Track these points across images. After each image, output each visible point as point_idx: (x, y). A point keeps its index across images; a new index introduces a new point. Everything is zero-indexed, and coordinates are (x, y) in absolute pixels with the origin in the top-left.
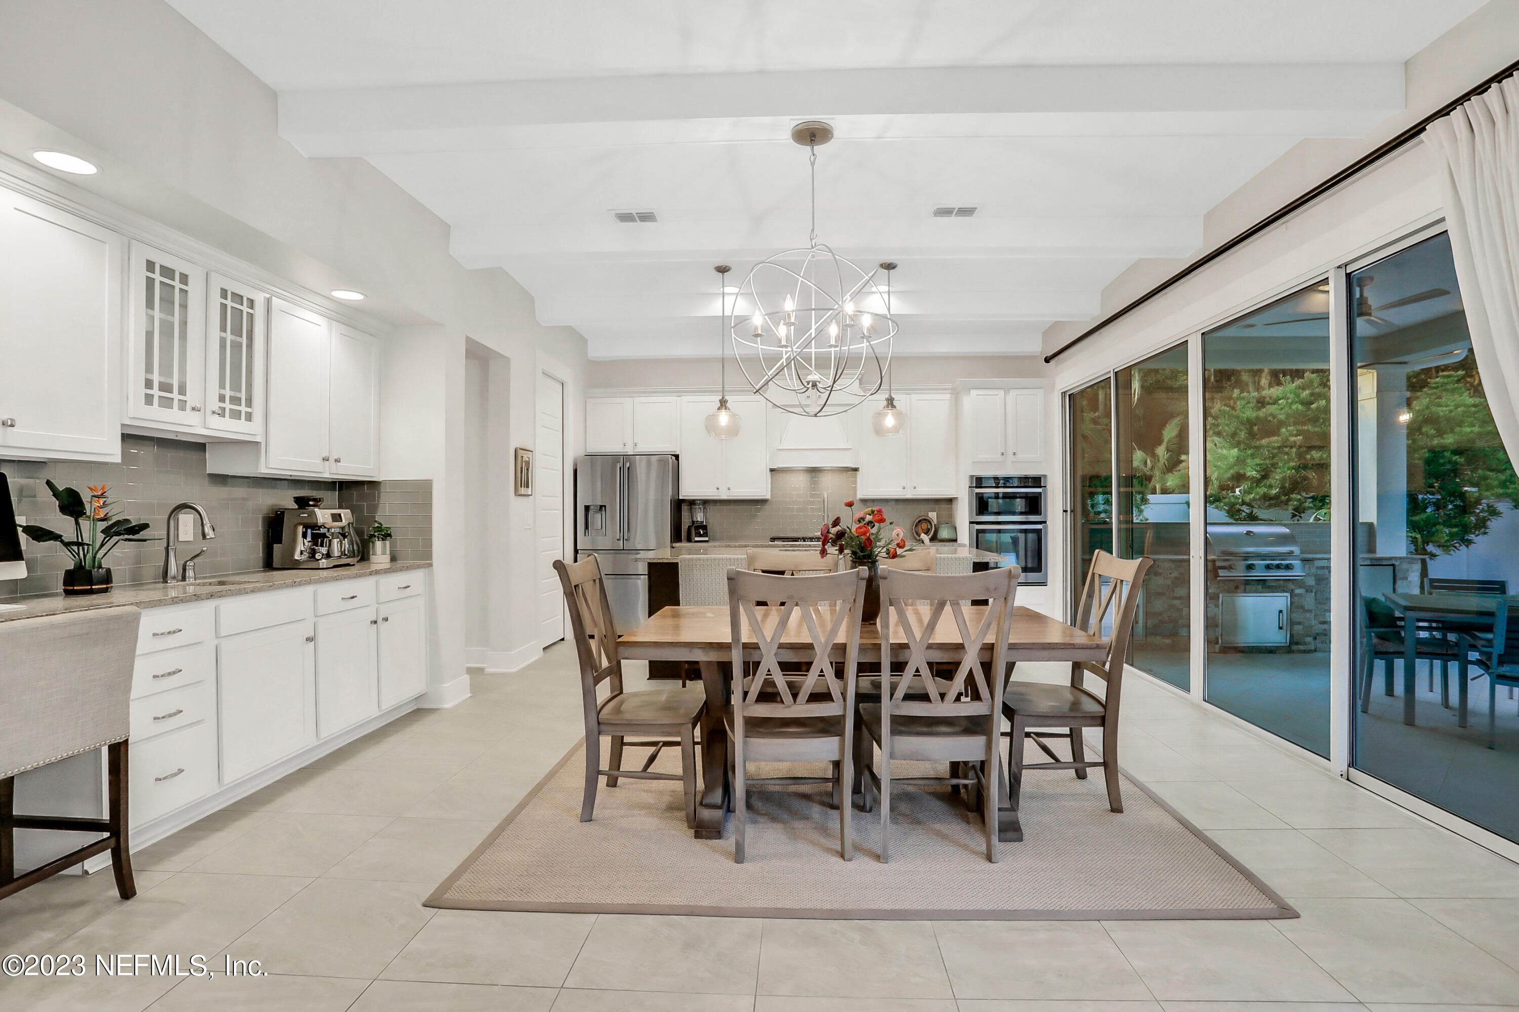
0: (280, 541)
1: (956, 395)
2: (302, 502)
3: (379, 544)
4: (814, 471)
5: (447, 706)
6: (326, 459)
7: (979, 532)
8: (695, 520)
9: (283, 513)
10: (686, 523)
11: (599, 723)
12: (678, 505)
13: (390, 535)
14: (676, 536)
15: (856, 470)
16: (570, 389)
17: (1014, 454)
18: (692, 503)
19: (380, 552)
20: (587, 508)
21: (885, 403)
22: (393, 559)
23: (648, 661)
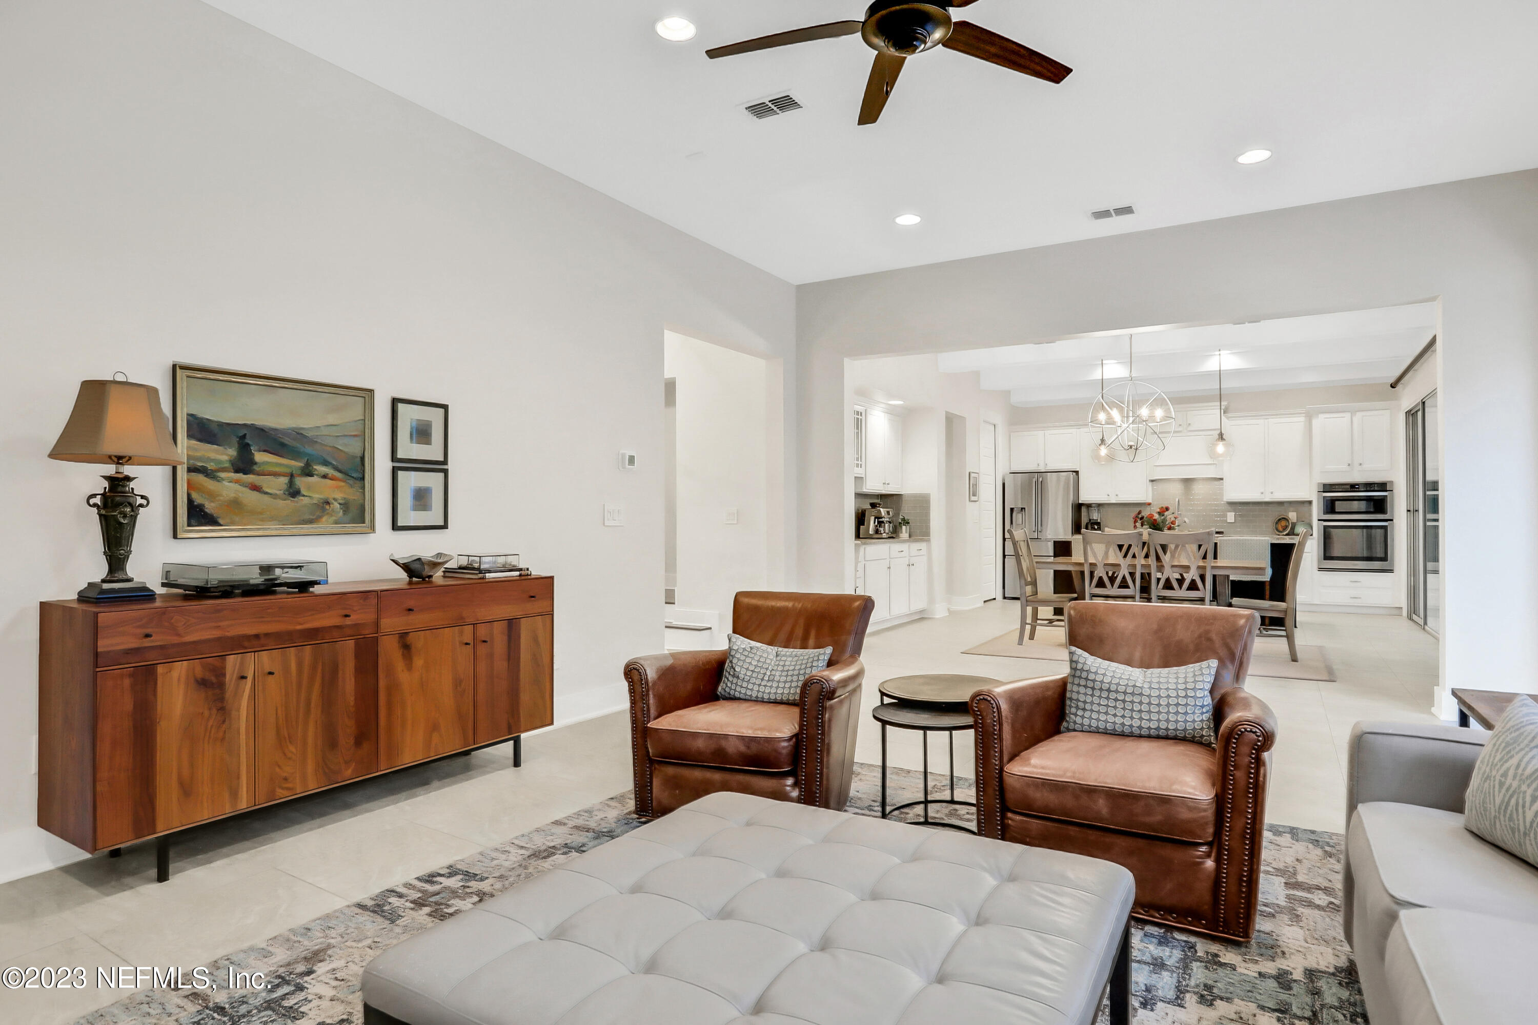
0: (864, 525)
1: (1309, 417)
2: (873, 505)
3: (904, 527)
4: (1188, 482)
5: (937, 617)
6: (884, 484)
7: (1325, 527)
8: (1091, 518)
9: (865, 511)
10: (1084, 520)
11: (1027, 601)
12: (1078, 507)
13: (909, 523)
14: (1077, 529)
15: (1222, 479)
16: (1000, 429)
17: (1360, 464)
18: (1089, 506)
19: (904, 532)
20: (1012, 510)
21: (1217, 437)
22: (910, 536)
23: (1052, 608)
